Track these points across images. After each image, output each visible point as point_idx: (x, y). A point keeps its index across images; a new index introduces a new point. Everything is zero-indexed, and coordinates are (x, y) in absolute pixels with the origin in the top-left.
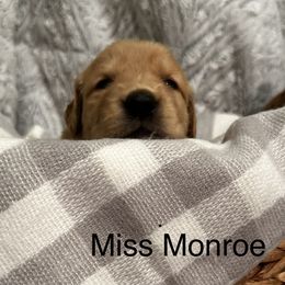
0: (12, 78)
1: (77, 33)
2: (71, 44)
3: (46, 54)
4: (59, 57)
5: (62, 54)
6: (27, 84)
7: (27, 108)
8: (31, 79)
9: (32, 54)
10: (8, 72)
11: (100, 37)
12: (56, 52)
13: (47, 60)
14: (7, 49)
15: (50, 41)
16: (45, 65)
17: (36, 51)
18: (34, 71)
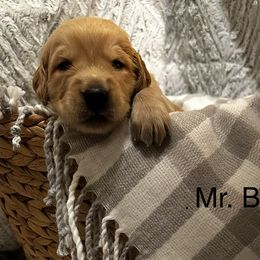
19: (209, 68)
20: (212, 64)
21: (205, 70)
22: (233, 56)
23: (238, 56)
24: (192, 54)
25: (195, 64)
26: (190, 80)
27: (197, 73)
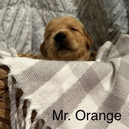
0: (31, 23)
1: (60, 3)
2: (57, 8)
3: (45, 12)
4: (52, 14)
5: (53, 13)
6: (37, 26)
7: (37, 37)
8: (38, 24)
9: (38, 12)
10: (29, 21)
11: (70, 5)
12: (50, 11)
13: (46, 15)
14: (28, 10)
15: (47, 6)
16: (45, 17)
17: (40, 11)
18: (39, 20)
19: (57, 15)
20: (59, 13)
21: (55, 15)
22: (71, 11)
23: (74, 12)
24: (47, 5)
25: (48, 11)
26: (45, 20)
27: (50, 17)
